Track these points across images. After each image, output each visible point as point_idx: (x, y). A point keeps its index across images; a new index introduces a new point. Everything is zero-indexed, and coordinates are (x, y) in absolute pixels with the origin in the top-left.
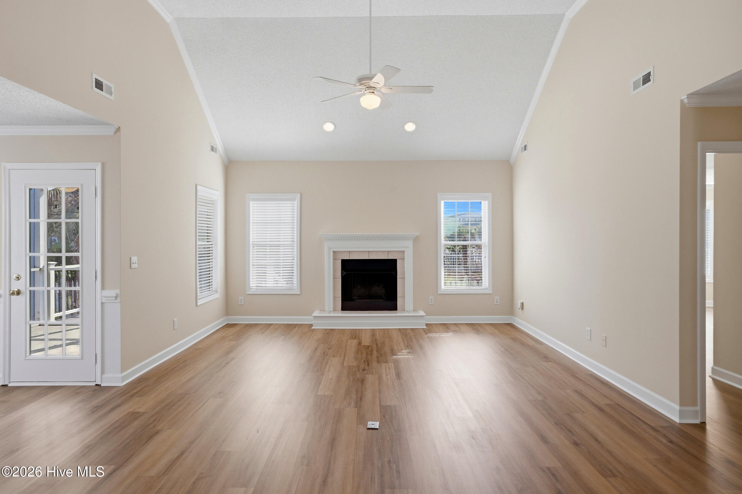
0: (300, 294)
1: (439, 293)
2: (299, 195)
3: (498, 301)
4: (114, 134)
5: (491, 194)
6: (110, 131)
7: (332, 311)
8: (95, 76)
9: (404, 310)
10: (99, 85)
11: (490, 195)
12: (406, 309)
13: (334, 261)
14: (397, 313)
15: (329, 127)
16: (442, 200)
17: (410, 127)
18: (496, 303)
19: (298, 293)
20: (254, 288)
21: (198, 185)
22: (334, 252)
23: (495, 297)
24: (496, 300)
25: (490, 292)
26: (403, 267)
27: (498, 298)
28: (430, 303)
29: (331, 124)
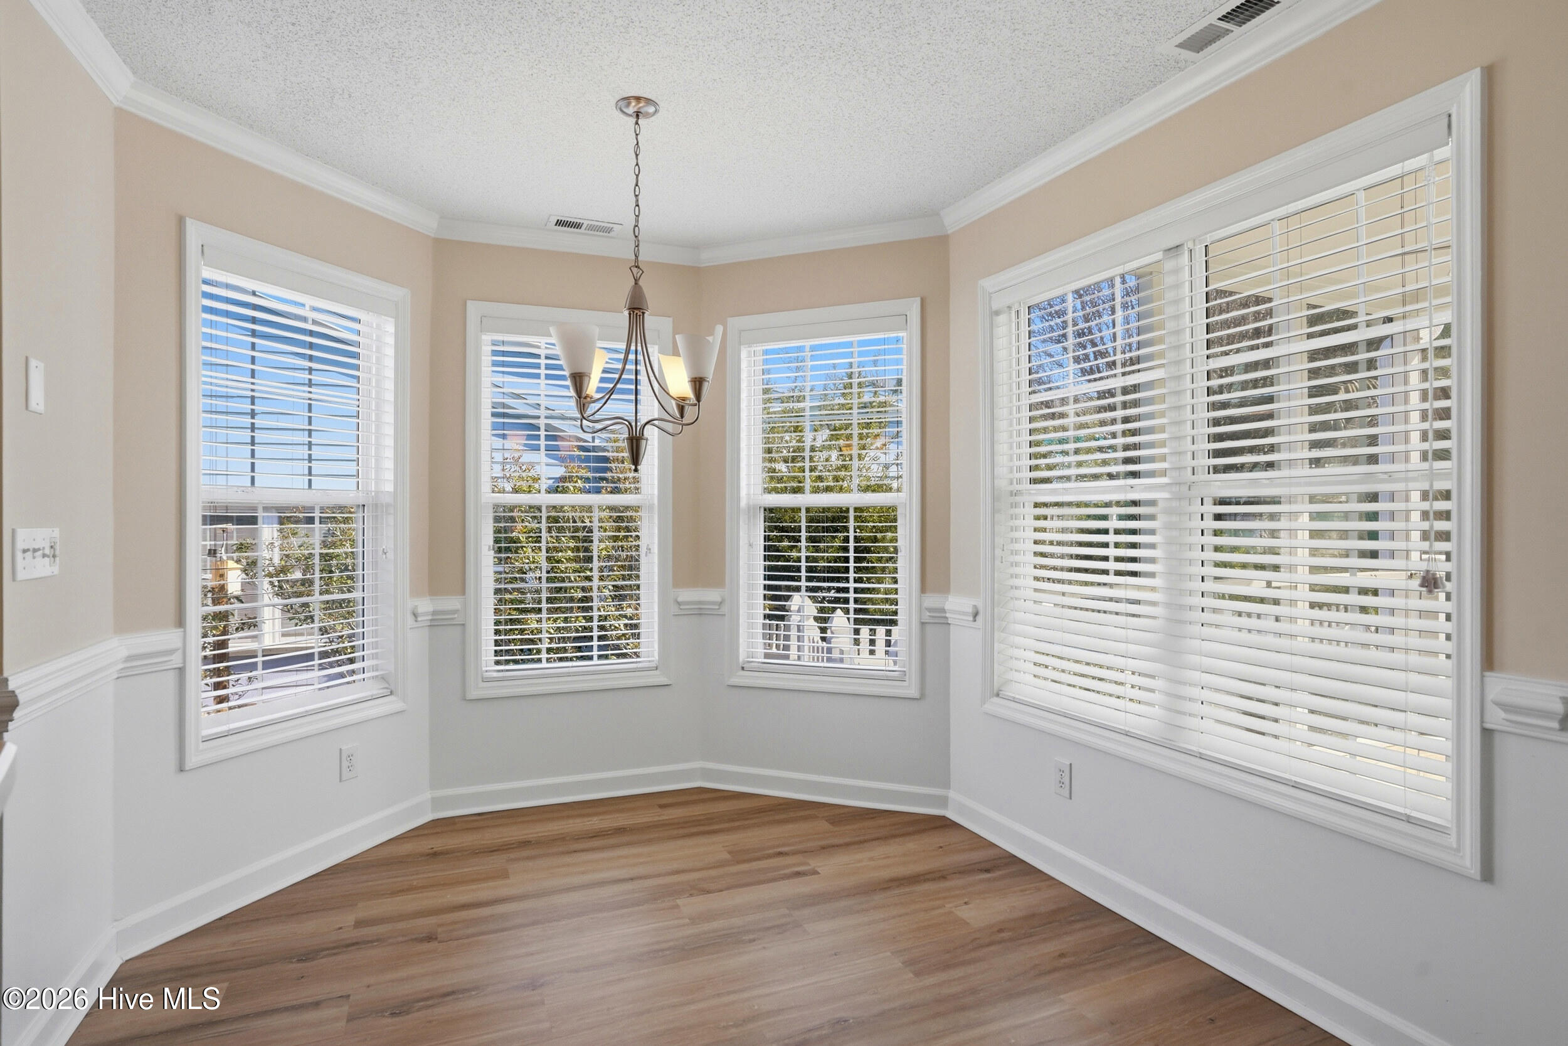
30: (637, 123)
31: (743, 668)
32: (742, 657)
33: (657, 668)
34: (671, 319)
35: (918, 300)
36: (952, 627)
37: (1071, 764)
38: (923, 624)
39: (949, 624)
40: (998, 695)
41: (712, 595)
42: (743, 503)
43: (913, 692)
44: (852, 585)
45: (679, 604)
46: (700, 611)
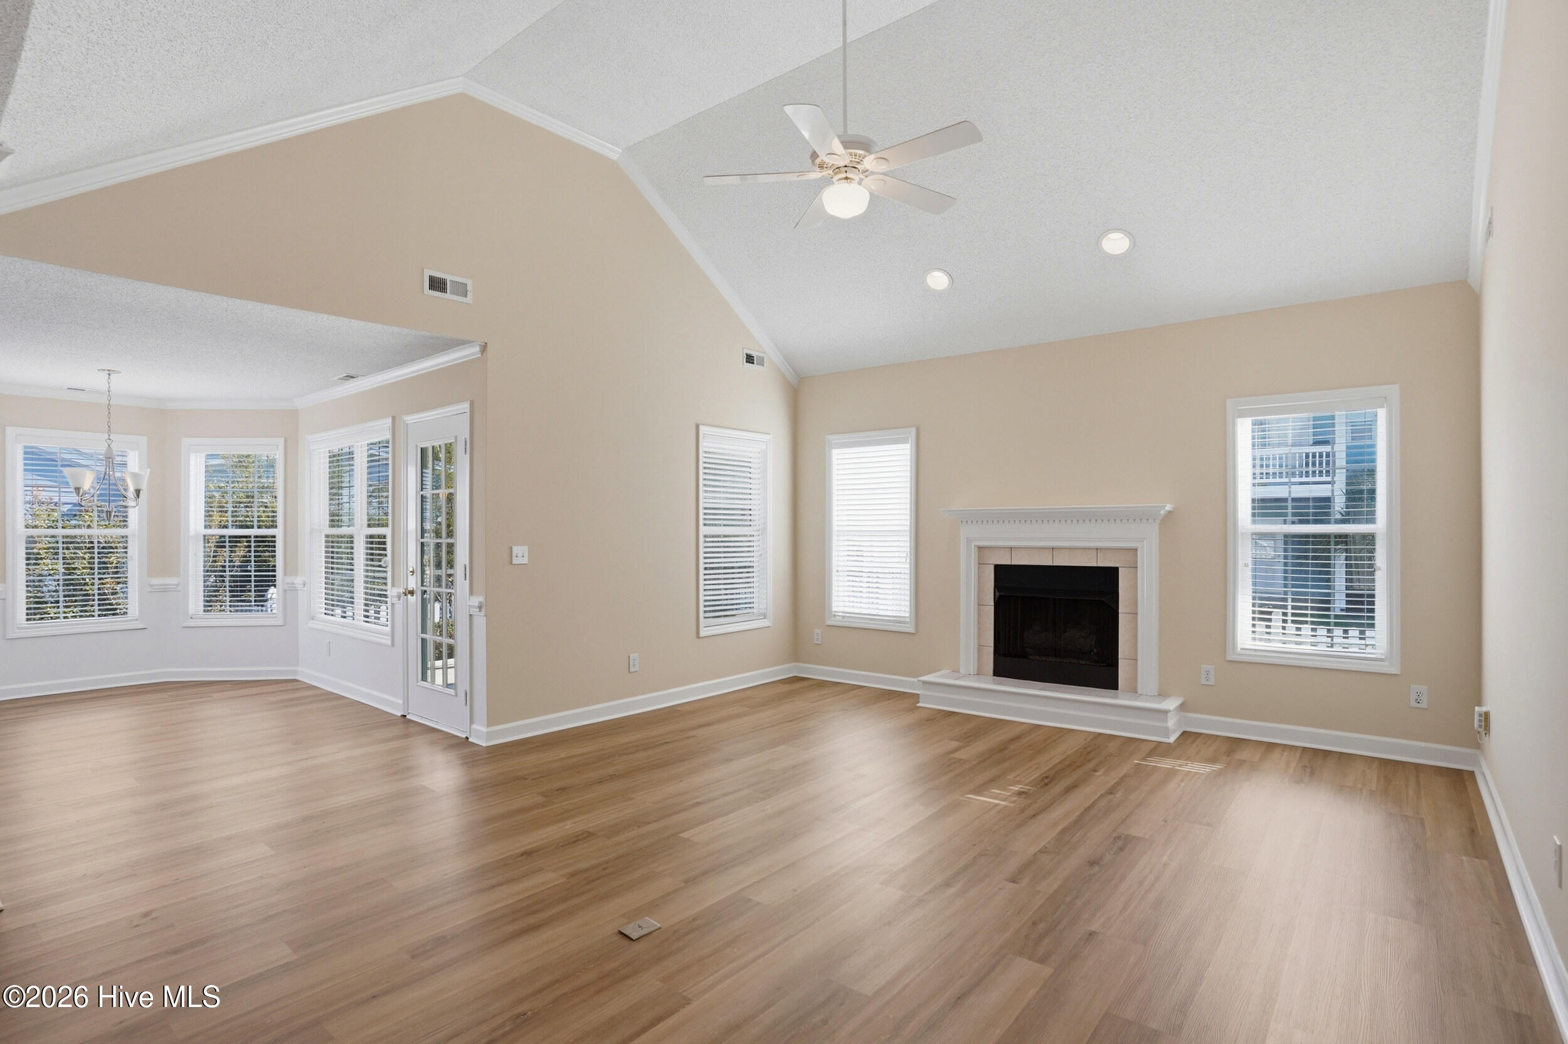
0: (913, 632)
1: (1230, 657)
2: (913, 431)
3: (1425, 700)
4: (482, 355)
5: (1396, 387)
6: (473, 351)
7: (972, 674)
8: (428, 273)
9: (1133, 690)
10: (437, 284)
11: (1393, 391)
12: (1139, 691)
13: (979, 568)
14: (1116, 697)
15: (938, 280)
16: (1237, 418)
17: (1116, 244)
18: (1413, 704)
19: (912, 630)
20: (840, 614)
21: (702, 424)
22: (980, 548)
23: (1412, 686)
24: (1413, 696)
25: (1395, 670)
26: (1134, 588)
27: (1424, 688)
28: (1204, 682)
29: (942, 274)
30: (109, 378)
31: (191, 618)
32: (191, 612)
33: (137, 620)
34: (146, 437)
35: (283, 439)
36: (299, 591)
37: (329, 642)
38: (285, 590)
39: (297, 590)
40: (313, 619)
41: (171, 581)
42: (192, 533)
43: (280, 622)
44: (253, 574)
45: (151, 586)
46: (164, 589)
